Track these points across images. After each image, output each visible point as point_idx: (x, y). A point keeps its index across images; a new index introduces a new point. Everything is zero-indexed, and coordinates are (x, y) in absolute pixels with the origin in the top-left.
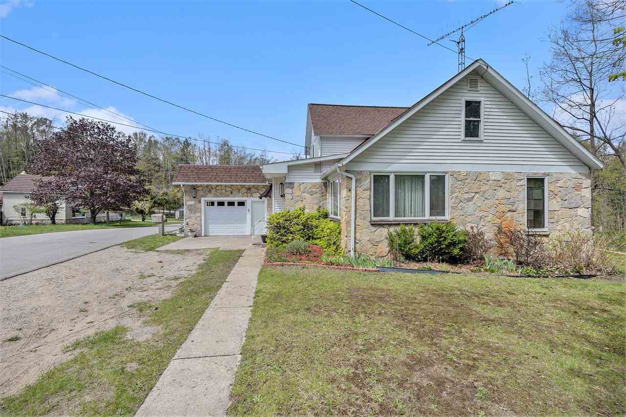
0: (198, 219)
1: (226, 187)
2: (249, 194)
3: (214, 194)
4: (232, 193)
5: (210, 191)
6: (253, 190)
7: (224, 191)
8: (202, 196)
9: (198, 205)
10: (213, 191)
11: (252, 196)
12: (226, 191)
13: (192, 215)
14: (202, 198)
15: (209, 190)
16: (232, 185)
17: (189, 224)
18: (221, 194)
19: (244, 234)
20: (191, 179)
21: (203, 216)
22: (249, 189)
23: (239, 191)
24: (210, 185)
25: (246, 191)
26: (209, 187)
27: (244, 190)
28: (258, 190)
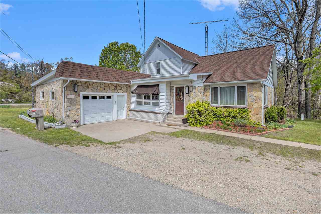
0: (78, 111)
1: (100, 84)
2: (116, 91)
3: (91, 89)
4: (104, 89)
5: (88, 87)
6: (118, 88)
7: (99, 88)
8: (81, 91)
9: (78, 99)
10: (91, 87)
11: (117, 92)
12: (100, 87)
13: (72, 108)
14: (81, 93)
15: (87, 85)
16: (105, 83)
17: (70, 116)
18: (96, 90)
19: (111, 120)
20: (76, 75)
21: (82, 109)
22: (116, 87)
23: (109, 88)
24: (89, 82)
25: (114, 88)
26: (88, 83)
27: (113, 87)
28: (122, 88)
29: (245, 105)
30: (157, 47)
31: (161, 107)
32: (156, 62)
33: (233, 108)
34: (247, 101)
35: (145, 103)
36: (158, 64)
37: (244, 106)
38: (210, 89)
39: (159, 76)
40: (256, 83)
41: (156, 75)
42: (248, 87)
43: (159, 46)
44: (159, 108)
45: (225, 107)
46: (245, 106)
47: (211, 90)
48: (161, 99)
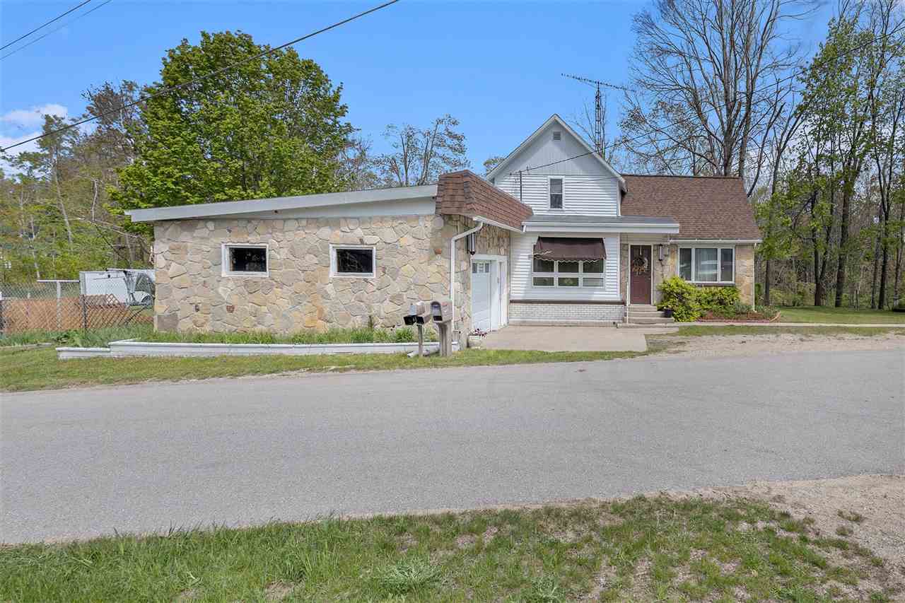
0: (469, 303)
1: (486, 231)
2: (499, 250)
3: (479, 246)
4: (489, 245)
9: (469, 272)
10: (478, 240)
11: (500, 253)
12: (485, 239)
13: (465, 296)
18: (483, 246)
19: (489, 329)
22: (499, 238)
23: (493, 242)
25: (497, 241)
29: (732, 280)
30: (552, 138)
31: (608, 290)
32: (549, 176)
33: (717, 286)
34: (735, 273)
35: (562, 282)
36: (556, 183)
37: (730, 282)
38: (677, 251)
39: (556, 213)
40: (747, 245)
41: (549, 210)
42: (737, 252)
43: (557, 137)
44: (604, 290)
45: (706, 286)
46: (733, 282)
47: (679, 253)
48: (607, 271)
